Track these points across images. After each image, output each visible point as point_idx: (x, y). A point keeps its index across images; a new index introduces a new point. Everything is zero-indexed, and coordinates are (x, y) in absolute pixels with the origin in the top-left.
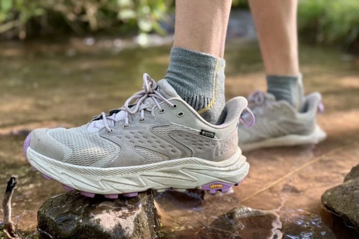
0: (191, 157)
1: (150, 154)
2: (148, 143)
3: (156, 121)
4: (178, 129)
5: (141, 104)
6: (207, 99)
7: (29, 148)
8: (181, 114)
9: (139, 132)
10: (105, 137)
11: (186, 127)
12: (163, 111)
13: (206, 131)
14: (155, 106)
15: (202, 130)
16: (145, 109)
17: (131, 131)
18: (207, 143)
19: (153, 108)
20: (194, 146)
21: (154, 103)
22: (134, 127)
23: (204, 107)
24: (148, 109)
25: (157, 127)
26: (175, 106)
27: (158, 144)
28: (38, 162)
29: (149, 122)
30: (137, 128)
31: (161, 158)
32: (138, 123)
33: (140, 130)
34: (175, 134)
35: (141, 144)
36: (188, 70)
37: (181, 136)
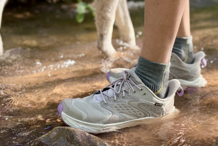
0: (149, 116)
1: (128, 116)
2: (127, 110)
3: (131, 98)
4: (143, 102)
5: (122, 87)
6: (159, 87)
7: (63, 112)
8: (145, 94)
9: (122, 104)
10: (104, 107)
11: (148, 101)
12: (135, 92)
13: (158, 104)
14: (131, 89)
15: (156, 103)
16: (125, 91)
17: (118, 103)
18: (158, 109)
19: (129, 90)
20: (151, 111)
21: (129, 87)
22: (119, 101)
23: (157, 91)
24: (126, 91)
25: (132, 101)
26: (142, 90)
27: (132, 111)
28: (68, 120)
29: (127, 99)
30: (121, 102)
31: (133, 118)
32: (121, 99)
33: (123, 103)
34: (141, 105)
35: (123, 111)
36: (148, 71)
37: (145, 106)
